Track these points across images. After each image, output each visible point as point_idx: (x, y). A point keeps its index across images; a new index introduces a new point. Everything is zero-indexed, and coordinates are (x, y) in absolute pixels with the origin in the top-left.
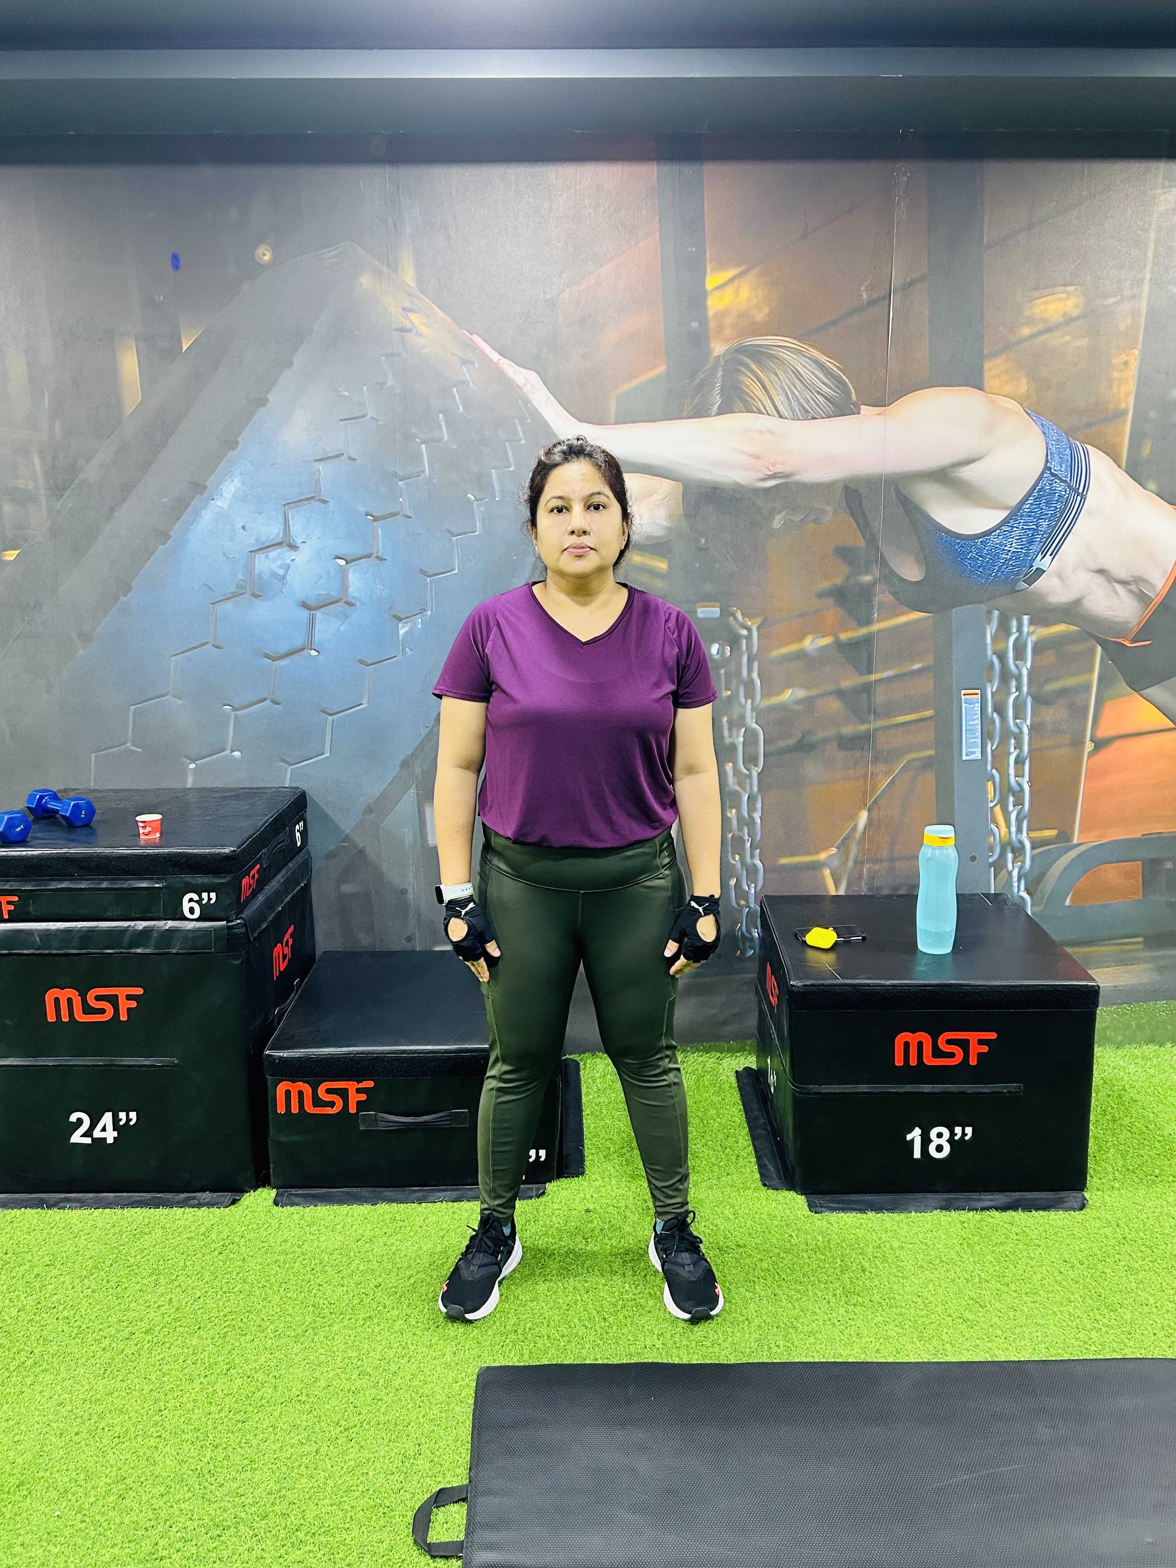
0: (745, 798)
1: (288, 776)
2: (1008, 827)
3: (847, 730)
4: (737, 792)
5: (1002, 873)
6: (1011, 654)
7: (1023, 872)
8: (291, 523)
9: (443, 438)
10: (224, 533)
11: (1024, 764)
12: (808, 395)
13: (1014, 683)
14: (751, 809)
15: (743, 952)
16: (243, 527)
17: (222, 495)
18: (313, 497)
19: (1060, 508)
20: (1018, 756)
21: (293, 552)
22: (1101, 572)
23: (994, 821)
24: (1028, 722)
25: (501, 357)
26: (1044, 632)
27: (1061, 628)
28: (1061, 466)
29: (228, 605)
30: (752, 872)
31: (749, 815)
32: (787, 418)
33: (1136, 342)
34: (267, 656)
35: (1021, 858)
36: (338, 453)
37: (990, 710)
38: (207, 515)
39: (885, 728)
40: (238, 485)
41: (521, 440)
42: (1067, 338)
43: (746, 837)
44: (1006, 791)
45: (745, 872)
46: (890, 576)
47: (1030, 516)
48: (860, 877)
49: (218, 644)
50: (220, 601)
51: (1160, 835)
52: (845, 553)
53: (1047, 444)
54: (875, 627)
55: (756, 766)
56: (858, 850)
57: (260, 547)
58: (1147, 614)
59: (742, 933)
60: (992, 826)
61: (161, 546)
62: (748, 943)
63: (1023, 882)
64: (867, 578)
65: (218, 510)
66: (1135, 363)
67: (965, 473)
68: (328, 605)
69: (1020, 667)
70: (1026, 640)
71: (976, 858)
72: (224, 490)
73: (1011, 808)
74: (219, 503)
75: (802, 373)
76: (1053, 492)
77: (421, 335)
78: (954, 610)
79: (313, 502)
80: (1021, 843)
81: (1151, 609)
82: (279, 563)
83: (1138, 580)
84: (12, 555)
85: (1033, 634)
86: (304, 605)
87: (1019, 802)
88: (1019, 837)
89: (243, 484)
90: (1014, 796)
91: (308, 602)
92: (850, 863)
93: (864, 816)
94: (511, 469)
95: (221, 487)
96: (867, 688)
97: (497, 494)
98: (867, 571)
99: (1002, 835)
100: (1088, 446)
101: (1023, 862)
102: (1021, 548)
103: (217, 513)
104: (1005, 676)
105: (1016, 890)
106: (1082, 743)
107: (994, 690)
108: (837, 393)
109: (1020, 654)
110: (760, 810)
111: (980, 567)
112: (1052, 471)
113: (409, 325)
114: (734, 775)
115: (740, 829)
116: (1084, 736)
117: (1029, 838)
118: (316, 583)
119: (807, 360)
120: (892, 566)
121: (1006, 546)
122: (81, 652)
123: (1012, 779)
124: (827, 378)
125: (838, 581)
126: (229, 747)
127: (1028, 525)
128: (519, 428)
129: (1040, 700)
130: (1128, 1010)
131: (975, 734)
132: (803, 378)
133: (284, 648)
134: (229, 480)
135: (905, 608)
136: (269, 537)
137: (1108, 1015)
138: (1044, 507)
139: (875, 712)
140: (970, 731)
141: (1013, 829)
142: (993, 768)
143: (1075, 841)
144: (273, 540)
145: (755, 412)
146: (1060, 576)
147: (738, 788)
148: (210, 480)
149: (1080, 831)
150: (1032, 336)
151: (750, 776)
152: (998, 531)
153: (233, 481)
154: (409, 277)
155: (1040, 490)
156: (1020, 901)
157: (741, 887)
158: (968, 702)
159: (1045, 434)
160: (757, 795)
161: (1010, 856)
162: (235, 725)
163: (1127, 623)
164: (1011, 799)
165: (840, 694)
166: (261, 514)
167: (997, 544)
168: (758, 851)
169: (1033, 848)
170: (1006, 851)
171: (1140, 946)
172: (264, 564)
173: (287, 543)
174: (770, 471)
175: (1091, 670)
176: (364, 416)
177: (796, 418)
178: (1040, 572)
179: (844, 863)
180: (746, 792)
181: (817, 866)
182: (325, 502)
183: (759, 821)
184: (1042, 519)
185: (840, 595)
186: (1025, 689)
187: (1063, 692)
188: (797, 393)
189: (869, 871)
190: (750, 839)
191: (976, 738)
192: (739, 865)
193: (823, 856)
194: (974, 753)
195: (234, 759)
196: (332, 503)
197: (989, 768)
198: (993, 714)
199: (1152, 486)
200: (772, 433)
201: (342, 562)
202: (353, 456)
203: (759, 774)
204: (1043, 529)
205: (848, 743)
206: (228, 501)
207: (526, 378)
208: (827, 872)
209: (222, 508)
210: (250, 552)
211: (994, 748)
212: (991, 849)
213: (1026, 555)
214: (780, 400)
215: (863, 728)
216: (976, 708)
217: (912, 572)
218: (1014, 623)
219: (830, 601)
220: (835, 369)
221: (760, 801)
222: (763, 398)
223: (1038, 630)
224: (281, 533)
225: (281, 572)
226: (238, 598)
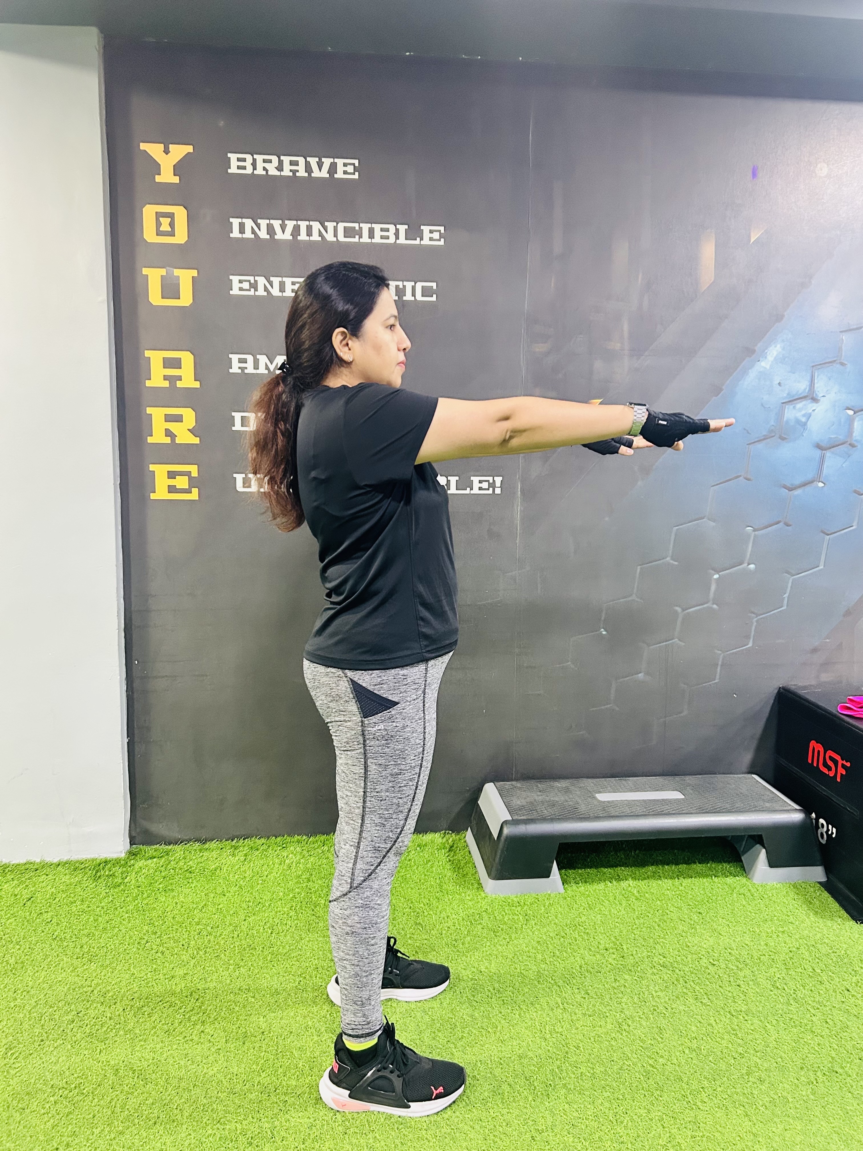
1: (790, 585)
8: (816, 381)
10: (764, 388)
16: (779, 384)
17: (766, 357)
18: (835, 361)
21: (814, 404)
29: (760, 446)
34: (785, 487)
36: (859, 326)
38: (752, 374)
40: (780, 350)
49: (749, 477)
50: (754, 442)
57: (790, 399)
61: (714, 398)
65: (762, 369)
68: (833, 447)
72: (768, 354)
74: (763, 364)
79: (834, 364)
82: (803, 412)
86: (818, 447)
89: (783, 349)
91: (821, 444)
95: (766, 351)
103: (760, 372)
118: (829, 428)
122: (640, 483)
126: (746, 562)
133: (797, 482)
134: (773, 346)
136: (798, 391)
144: (801, 394)
148: (759, 345)
153: (776, 347)
162: (754, 543)
166: (794, 373)
172: (791, 413)
173: (811, 397)
182: (842, 364)
195: (749, 570)
196: (848, 365)
201: (851, 412)
206: (770, 363)
209: (765, 368)
210: (783, 403)
224: (808, 388)
225: (804, 420)
226: (768, 440)
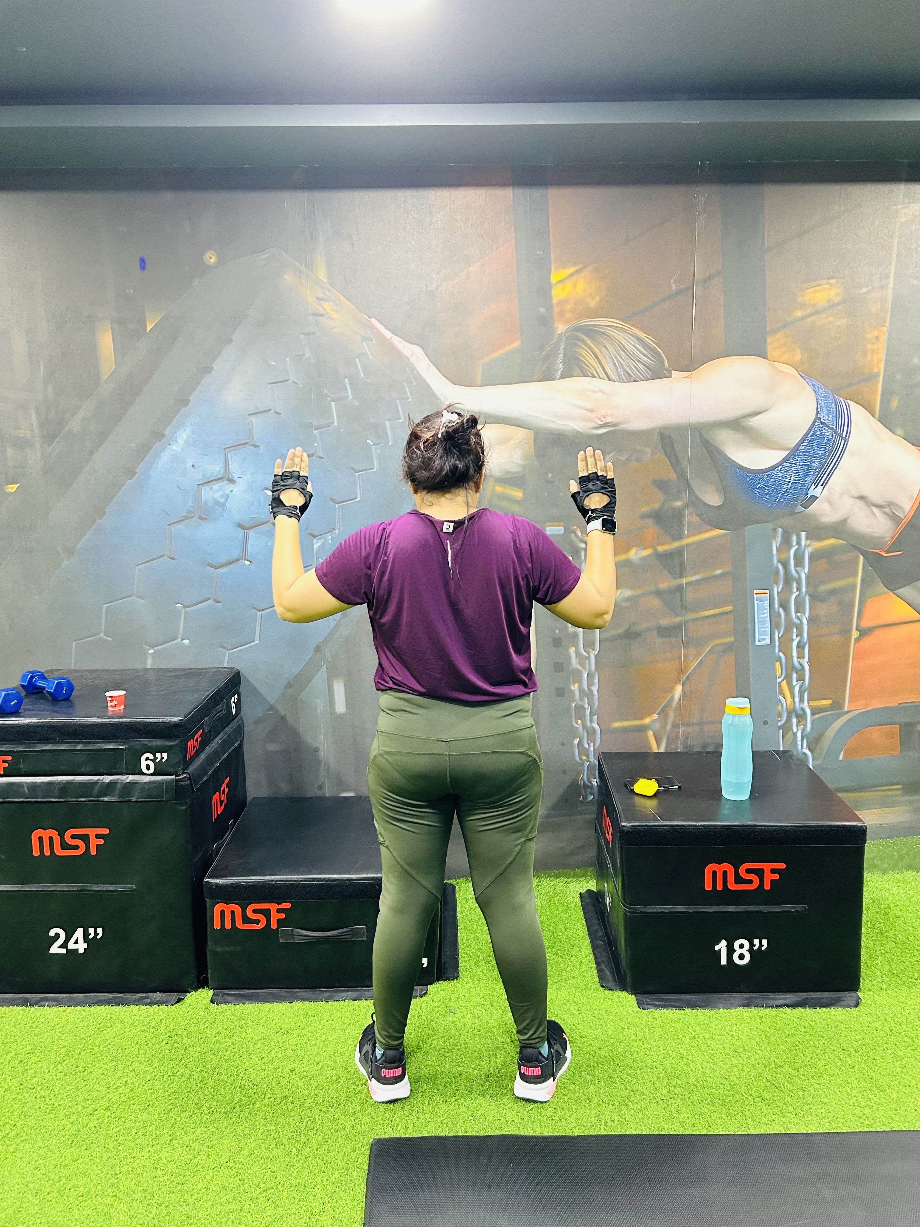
0: (585, 675)
1: (227, 659)
2: (793, 697)
3: (665, 622)
4: (579, 670)
5: (788, 735)
6: (792, 562)
7: (805, 733)
8: (230, 463)
9: (348, 397)
10: (178, 471)
11: (804, 648)
12: (631, 363)
13: (795, 585)
14: (590, 683)
15: (585, 798)
16: (193, 466)
17: (176, 441)
18: (247, 443)
19: (828, 449)
20: (799, 642)
21: (231, 485)
22: (862, 498)
23: (782, 693)
24: (807, 615)
25: (393, 335)
26: (818, 545)
27: (831, 542)
28: (829, 417)
29: (181, 526)
30: (591, 733)
31: (588, 689)
32: (614, 381)
33: (885, 322)
34: (211, 565)
35: (804, 721)
36: (267, 409)
37: (776, 606)
38: (165, 457)
39: (694, 620)
40: (189, 433)
41: (408, 399)
42: (831, 319)
43: (586, 706)
44: (790, 668)
45: (586, 734)
46: (695, 502)
47: (805, 455)
48: (677, 738)
49: (173, 556)
50: (174, 523)
51: (914, 704)
52: (661, 485)
53: (817, 399)
54: (685, 542)
55: (593, 650)
56: (675, 716)
57: (206, 481)
58: (898, 532)
59: (584, 783)
60: (780, 697)
61: (129, 481)
62: (588, 790)
63: (805, 741)
64: (678, 504)
65: (173, 453)
66: (885, 338)
67: (754, 422)
68: (258, 526)
69: (799, 572)
70: (804, 551)
71: (768, 722)
72: (178, 437)
73: (795, 683)
74: (174, 447)
75: (626, 346)
76: (822, 436)
77: (332, 319)
78: (747, 528)
79: (247, 446)
80: (803, 710)
81: (902, 527)
82: (221, 493)
83: (890, 504)
84: (13, 488)
85: (809, 547)
86: (241, 526)
87: (801, 678)
88: (801, 705)
89: (193, 433)
90: (797, 673)
91: (242, 523)
92: (669, 727)
93: (679, 689)
94: (401, 421)
95: (176, 435)
96: (680, 589)
97: (390, 440)
98: (678, 498)
99: (788, 704)
100: (849, 402)
101: (805, 725)
102: (799, 480)
103: (173, 455)
104: (788, 580)
105: (800, 748)
106: (849, 631)
107: (779, 591)
108: (653, 361)
109: (799, 562)
110: (597, 685)
111: (766, 495)
112: (822, 420)
113: (322, 311)
114: (576, 657)
115: (582, 699)
116: (851, 626)
117: (810, 706)
118: (249, 508)
119: (630, 336)
120: (699, 494)
121: (787, 478)
122: (65, 563)
123: (795, 660)
124: (645, 350)
125: (656, 506)
126: (180, 636)
127: (804, 462)
128: (407, 390)
129: (815, 598)
130: (891, 843)
131: (765, 624)
132: (627, 350)
133: (224, 559)
134: (183, 430)
135: (708, 527)
136: (213, 473)
137: (875, 847)
138: (816, 448)
139: (686, 607)
140: (762, 622)
141: (797, 699)
142: (780, 651)
143: (846, 709)
144: (216, 476)
145: (590, 377)
146: (829, 502)
147: (579, 667)
148: (168, 430)
149: (849, 700)
150: (803, 318)
151: (589, 658)
152: (780, 467)
153: (185, 430)
154: (322, 274)
155: (812, 435)
156: (804, 756)
157: (583, 746)
158: (760, 600)
159: (815, 392)
160: (595, 674)
161: (795, 720)
162: (185, 618)
163: (883, 538)
164: (795, 676)
165: (659, 593)
166: (206, 455)
167: (779, 477)
168: (596, 717)
169: (813, 714)
170: (791, 716)
171: (900, 792)
172: (210, 494)
173: (227, 478)
174: (602, 421)
175: (856, 574)
176: (287, 381)
177: (621, 380)
178: (814, 498)
179: (664, 726)
180: (586, 671)
181: (643, 729)
182: (256, 446)
183: (596, 693)
184: (815, 457)
185: (658, 516)
186: (804, 589)
187: (833, 592)
188: (622, 362)
189: (684, 732)
190: (589, 707)
191: (766, 627)
192: (581, 728)
193: (647, 721)
194: (764, 639)
195: (184, 645)
196: (261, 447)
197: (777, 651)
198: (779, 609)
199: (900, 431)
200: (603, 392)
202: (278, 411)
203: (596, 656)
204: (816, 465)
205: (665, 632)
206: (181, 446)
207: (412, 351)
208: (650, 734)
209: (177, 451)
210: (199, 485)
211: (780, 636)
212: (780, 716)
213: (803, 485)
214: (609, 367)
215: (677, 620)
216: (765, 605)
217: (713, 499)
218: (794, 538)
219: (650, 522)
220: (651, 343)
221: (597, 677)
222: (596, 366)
223: (813, 543)
224: (223, 470)
225: (222, 500)
226: (188, 520)
